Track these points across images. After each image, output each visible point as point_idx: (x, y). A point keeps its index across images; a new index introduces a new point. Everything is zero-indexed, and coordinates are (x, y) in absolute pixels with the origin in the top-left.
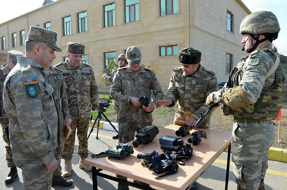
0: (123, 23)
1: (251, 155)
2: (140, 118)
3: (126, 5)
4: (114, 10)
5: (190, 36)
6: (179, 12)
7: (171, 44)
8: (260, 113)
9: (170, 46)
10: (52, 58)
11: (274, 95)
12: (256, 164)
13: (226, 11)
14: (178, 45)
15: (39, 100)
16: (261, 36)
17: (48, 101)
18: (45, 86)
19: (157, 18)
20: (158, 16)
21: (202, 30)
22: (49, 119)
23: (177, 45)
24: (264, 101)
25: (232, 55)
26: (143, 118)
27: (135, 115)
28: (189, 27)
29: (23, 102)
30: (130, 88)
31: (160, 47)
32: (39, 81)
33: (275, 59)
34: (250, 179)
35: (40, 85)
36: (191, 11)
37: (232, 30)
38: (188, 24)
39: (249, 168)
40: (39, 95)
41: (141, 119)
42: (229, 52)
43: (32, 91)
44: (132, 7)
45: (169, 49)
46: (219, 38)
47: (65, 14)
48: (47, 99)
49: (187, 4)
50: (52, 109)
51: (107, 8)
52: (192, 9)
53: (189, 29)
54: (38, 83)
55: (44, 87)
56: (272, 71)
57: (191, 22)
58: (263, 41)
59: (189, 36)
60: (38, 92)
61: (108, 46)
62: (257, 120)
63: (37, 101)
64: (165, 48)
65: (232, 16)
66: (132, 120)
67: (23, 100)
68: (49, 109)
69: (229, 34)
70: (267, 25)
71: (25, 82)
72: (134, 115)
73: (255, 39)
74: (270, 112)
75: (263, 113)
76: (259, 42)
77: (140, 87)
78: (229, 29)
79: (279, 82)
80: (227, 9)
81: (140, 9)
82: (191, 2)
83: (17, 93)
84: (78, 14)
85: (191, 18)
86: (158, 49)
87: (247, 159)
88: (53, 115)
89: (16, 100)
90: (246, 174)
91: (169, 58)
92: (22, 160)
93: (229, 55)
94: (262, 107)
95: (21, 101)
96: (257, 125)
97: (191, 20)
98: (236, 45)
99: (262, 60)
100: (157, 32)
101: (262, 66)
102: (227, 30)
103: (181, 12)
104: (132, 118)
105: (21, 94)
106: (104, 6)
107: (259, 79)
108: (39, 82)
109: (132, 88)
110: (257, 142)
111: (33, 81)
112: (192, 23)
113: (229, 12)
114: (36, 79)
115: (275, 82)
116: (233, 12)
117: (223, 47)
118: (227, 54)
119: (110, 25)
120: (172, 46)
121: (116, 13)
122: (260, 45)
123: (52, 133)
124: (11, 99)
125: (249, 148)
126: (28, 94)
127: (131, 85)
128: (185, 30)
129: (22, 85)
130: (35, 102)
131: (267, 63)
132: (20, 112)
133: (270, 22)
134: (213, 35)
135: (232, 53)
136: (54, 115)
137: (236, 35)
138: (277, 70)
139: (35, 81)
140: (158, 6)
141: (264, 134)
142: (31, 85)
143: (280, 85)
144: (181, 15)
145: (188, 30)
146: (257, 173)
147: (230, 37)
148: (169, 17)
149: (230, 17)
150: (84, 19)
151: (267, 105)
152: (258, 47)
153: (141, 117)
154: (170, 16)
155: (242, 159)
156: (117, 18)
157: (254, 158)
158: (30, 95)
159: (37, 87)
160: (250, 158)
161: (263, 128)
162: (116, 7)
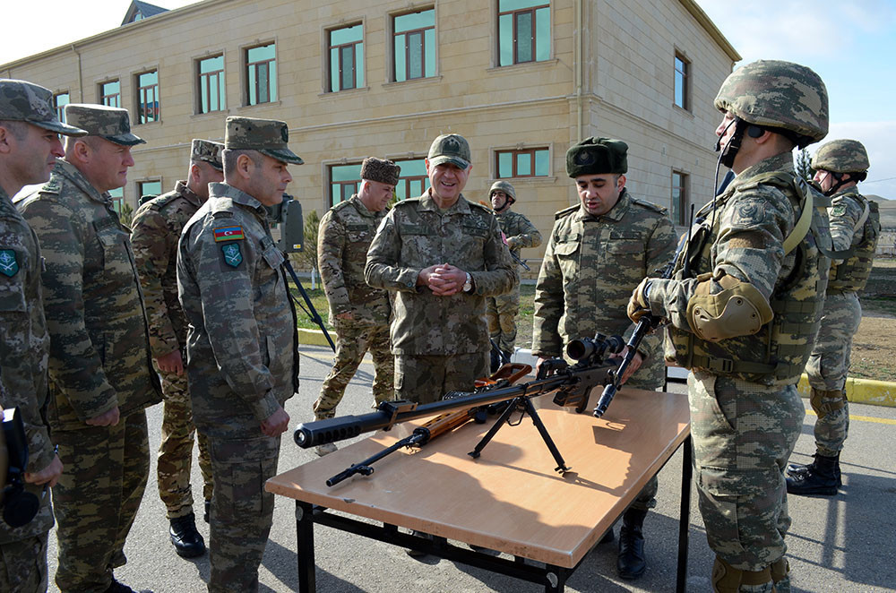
0: (387, 81)
1: (834, 338)
2: (453, 339)
3: (396, 31)
4: (361, 42)
5: (585, 123)
6: (552, 58)
7: (528, 145)
8: (843, 280)
9: (525, 151)
10: (282, 180)
11: (862, 255)
12: (839, 352)
13: (673, 53)
14: (551, 148)
15: (246, 275)
16: (845, 175)
17: (270, 283)
18: (263, 248)
19: (489, 70)
20: (492, 65)
21: (613, 108)
22: (271, 325)
23: (547, 148)
24: (849, 264)
25: (686, 175)
26: (460, 342)
27: (438, 332)
28: (582, 99)
29: (213, 278)
30: (424, 258)
31: (497, 153)
32: (250, 235)
33: (863, 207)
34: (831, 373)
35: (251, 244)
36: (587, 56)
37: (687, 104)
38: (579, 89)
39: (830, 358)
40: (247, 266)
41: (454, 343)
42: (679, 167)
43: (233, 255)
44: (415, 38)
45: (524, 160)
46: (655, 128)
47: (207, 49)
48: (267, 277)
49: (576, 34)
50: (278, 303)
51: (339, 38)
52: (590, 49)
53: (582, 106)
54: (245, 239)
55: (260, 249)
56: (861, 224)
57: (587, 87)
58: (846, 181)
59: (582, 125)
60: (245, 258)
61: (341, 145)
62: (840, 290)
63: (243, 276)
64: (510, 155)
65: (687, 64)
66: (429, 346)
67: (213, 273)
68: (273, 302)
69: (680, 118)
70: (855, 161)
71: (218, 235)
72: (433, 332)
73: (836, 178)
74: (857, 278)
75: (849, 280)
76: (841, 183)
77: (455, 255)
78: (679, 102)
79: (869, 238)
80: (675, 45)
81: (439, 45)
82: (587, 31)
83: (202, 258)
84: (246, 51)
85: (587, 75)
86: (491, 157)
87: (827, 344)
88: (280, 317)
89: (199, 274)
90: (826, 366)
91: (523, 183)
92: (209, 414)
93: (678, 176)
94: (846, 272)
95: (211, 276)
96: (839, 297)
97: (587, 80)
98: (698, 148)
99: (849, 209)
100: (489, 110)
101: (850, 217)
102: (674, 105)
103: (558, 56)
104: (429, 342)
105: (209, 261)
106: (329, 32)
107: (846, 234)
108: (249, 238)
109: (432, 258)
110: (840, 320)
111: (234, 233)
112: (589, 88)
113: (679, 56)
114: (243, 230)
115: (863, 238)
116: (689, 56)
117: (663, 153)
118: (675, 172)
119: (348, 84)
120: (531, 151)
121: (366, 54)
122: (842, 187)
123: (276, 357)
124: (190, 273)
125: (830, 330)
126: (224, 260)
127: (430, 249)
128: (569, 107)
129: (212, 243)
130: (238, 277)
131: (855, 214)
132: (206, 299)
133: (859, 158)
134: (642, 121)
135: (686, 170)
136: (284, 318)
137: (696, 118)
138: (866, 222)
139: (239, 233)
140: (492, 38)
141: (849, 309)
142: (231, 242)
143: (871, 242)
144: (560, 65)
145: (579, 109)
146: (840, 365)
147: (682, 126)
148: (525, 70)
149: (681, 69)
150: (265, 66)
151: (853, 269)
152: (839, 189)
153: (456, 338)
154: (528, 67)
155: (821, 345)
156: (369, 66)
157: (838, 343)
158: (228, 262)
159: (242, 247)
160: (832, 344)
161: (848, 301)
162: (366, 34)
